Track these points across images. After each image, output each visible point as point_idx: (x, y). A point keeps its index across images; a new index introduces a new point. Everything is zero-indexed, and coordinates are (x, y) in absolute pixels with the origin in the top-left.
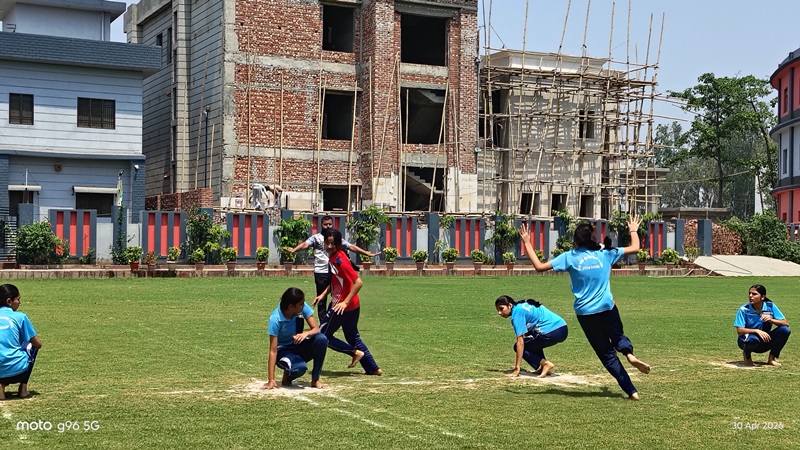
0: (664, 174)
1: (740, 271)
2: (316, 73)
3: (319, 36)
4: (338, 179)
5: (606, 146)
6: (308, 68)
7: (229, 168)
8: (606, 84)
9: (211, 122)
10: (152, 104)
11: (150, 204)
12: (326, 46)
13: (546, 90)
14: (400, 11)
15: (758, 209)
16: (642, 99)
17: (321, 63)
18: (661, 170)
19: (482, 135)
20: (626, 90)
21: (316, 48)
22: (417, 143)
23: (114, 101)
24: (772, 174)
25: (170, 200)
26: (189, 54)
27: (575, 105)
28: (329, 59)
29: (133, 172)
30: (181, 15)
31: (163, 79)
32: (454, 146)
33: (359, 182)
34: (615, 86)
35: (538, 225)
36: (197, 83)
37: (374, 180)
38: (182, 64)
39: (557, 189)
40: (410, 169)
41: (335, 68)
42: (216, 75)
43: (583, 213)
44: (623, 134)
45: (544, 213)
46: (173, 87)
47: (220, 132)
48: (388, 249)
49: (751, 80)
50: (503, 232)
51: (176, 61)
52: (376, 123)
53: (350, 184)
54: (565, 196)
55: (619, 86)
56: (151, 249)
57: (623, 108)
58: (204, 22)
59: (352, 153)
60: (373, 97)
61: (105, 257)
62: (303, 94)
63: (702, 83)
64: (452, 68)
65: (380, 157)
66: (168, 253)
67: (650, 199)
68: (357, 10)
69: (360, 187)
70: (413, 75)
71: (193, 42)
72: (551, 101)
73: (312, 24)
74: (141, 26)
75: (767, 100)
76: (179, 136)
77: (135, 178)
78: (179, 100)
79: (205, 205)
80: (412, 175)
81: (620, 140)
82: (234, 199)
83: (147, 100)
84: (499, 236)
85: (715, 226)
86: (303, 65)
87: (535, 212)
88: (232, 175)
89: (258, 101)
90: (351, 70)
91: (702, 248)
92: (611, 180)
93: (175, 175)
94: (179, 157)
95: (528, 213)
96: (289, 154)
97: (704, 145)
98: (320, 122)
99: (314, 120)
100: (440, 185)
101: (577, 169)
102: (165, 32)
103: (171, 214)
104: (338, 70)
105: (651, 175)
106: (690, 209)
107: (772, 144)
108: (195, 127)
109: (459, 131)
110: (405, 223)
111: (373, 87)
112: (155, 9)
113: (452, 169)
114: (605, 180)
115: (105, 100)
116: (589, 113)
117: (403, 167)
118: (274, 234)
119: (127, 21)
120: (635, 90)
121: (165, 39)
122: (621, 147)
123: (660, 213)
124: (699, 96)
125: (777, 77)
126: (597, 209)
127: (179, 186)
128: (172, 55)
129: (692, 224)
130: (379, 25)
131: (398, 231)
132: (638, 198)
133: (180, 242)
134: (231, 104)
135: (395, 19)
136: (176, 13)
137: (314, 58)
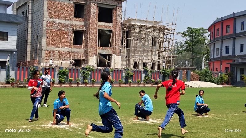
0: (176, 57)
1: (198, 86)
2: (72, 24)
3: (73, 13)
4: (78, 57)
5: (160, 48)
6: (69, 23)
7: (43, 54)
8: (160, 29)
9: (38, 39)
10: (20, 33)
11: (18, 65)
12: (75, 16)
13: (142, 31)
14: (98, 6)
15: (203, 67)
16: (171, 34)
17: (74, 21)
18: (175, 55)
19: (122, 44)
20: (166, 31)
21: (72, 17)
22: (103, 46)
23: (8, 32)
24: (208, 57)
25: (25, 64)
26: (32, 18)
27: (150, 35)
28: (76, 20)
29: (13, 54)
30: (30, 6)
31: (24, 26)
32: (114, 47)
33: (84, 58)
34: (163, 30)
35: (139, 72)
36: (35, 27)
37: (89, 58)
38: (30, 21)
39: (144, 61)
40: (100, 54)
41: (78, 23)
42: (40, 25)
43: (152, 68)
44: (164, 45)
45: (141, 68)
46: (27, 28)
47: (41, 42)
48: (93, 79)
49: (202, 29)
50: (128, 74)
51: (28, 20)
52: (90, 40)
53: (81, 59)
54: (147, 63)
55: (164, 30)
56: (18, 79)
57: (165, 37)
58: (37, 8)
59: (82, 49)
60: (89, 32)
61: (3, 81)
62: (68, 31)
63: (188, 30)
64: (114, 24)
65: (91, 51)
66: (23, 80)
67: (172, 64)
68: (85, 6)
69: (85, 60)
70: (102, 26)
71: (34, 14)
72: (143, 34)
73: (71, 10)
74: (17, 9)
75: (206, 35)
76: (28, 43)
77: (14, 56)
78: (29, 32)
79: (36, 65)
80: (101, 56)
81: (164, 46)
82: (45, 64)
83: (18, 32)
84: (127, 75)
85: (191, 72)
86: (68, 22)
87: (138, 68)
88: (44, 56)
89: (53, 33)
90: (83, 24)
91: (188, 79)
92: (161, 58)
93: (26, 55)
94: (28, 50)
95: (136, 68)
96: (62, 49)
97: (188, 48)
98: (73, 39)
99: (71, 39)
100: (109, 59)
101: (151, 55)
102: (25, 11)
103: (25, 68)
104: (79, 24)
105: (173, 57)
106: (184, 67)
107: (208, 48)
108: (33, 41)
109: (115, 43)
110: (98, 71)
111: (90, 29)
112: (22, 4)
113: (113, 55)
114: (159, 58)
115: (5, 32)
116: (155, 38)
117: (98, 54)
118: (57, 74)
119: (13, 8)
120: (169, 31)
121: (25, 13)
122: (164, 49)
123: (175, 68)
124: (187, 33)
125: (210, 28)
126: (156, 67)
127: (27, 59)
128: (27, 18)
129: (185, 72)
130: (92, 10)
131: (96, 73)
132: (169, 64)
133: (27, 77)
134: (45, 34)
135: (97, 8)
136: (28, 5)
137: (71, 20)
